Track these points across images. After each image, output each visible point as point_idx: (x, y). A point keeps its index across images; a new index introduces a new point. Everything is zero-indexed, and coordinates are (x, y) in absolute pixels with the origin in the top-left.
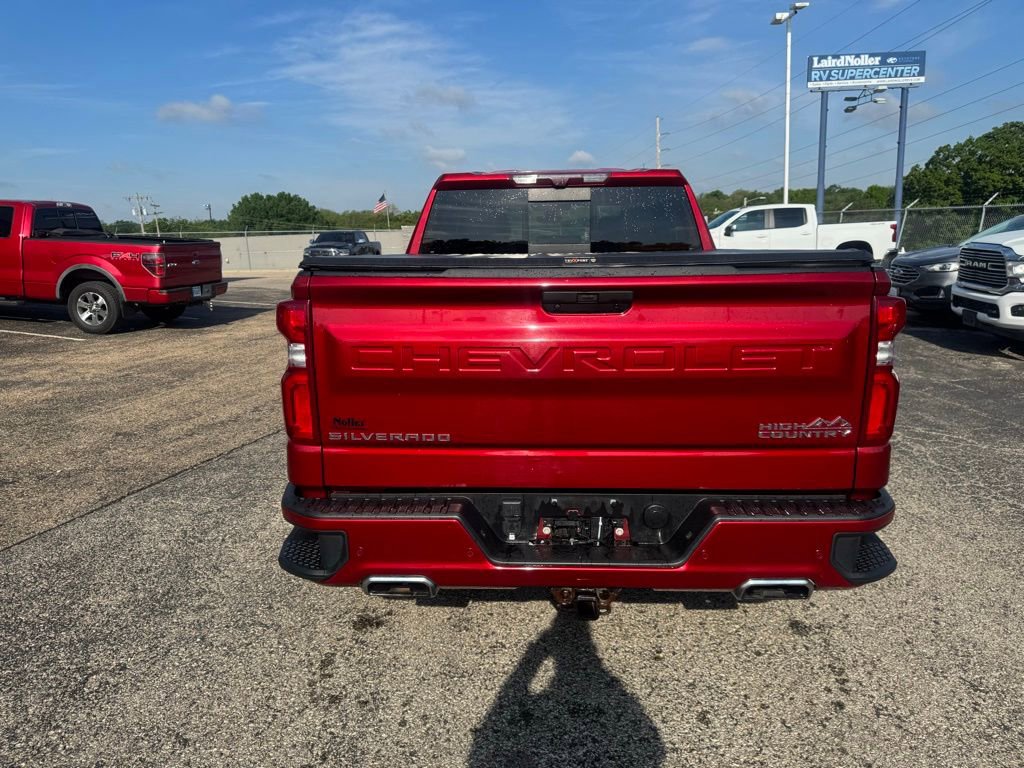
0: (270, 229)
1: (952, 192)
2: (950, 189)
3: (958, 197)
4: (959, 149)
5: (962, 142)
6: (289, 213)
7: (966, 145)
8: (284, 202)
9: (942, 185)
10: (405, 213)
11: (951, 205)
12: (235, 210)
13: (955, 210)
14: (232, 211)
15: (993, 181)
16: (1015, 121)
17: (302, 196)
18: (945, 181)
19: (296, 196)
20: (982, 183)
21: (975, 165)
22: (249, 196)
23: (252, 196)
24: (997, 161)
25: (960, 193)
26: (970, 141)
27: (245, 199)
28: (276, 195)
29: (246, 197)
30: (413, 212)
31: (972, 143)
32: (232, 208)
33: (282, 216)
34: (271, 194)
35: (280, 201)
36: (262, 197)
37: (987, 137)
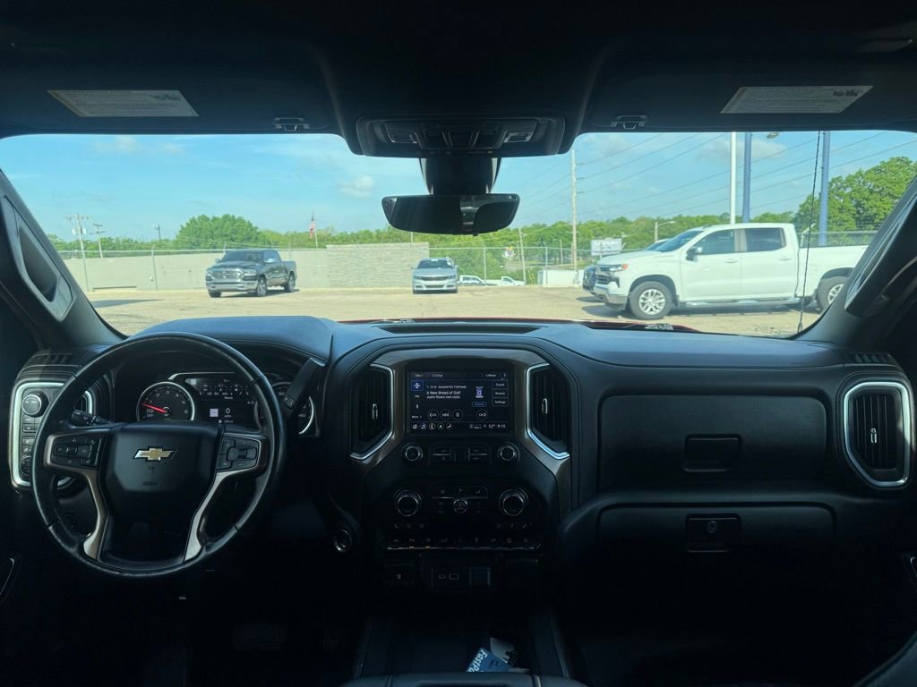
0: (215, 248)
1: (846, 219)
2: (844, 217)
3: (852, 223)
4: (850, 180)
5: (853, 174)
6: (233, 233)
7: (856, 176)
8: (228, 222)
9: (837, 212)
10: (342, 234)
11: (845, 230)
12: (183, 230)
13: (849, 235)
14: (181, 232)
15: (884, 209)
16: (900, 156)
17: (246, 219)
18: (839, 209)
19: (240, 218)
20: (875, 210)
21: (867, 194)
22: (196, 218)
23: (199, 218)
24: (887, 191)
25: (853, 220)
26: (860, 173)
27: (193, 220)
28: (221, 217)
29: (193, 218)
30: (349, 233)
31: (861, 175)
32: (180, 228)
33: (226, 236)
34: (217, 216)
35: (225, 222)
36: (208, 219)
37: (876, 170)
